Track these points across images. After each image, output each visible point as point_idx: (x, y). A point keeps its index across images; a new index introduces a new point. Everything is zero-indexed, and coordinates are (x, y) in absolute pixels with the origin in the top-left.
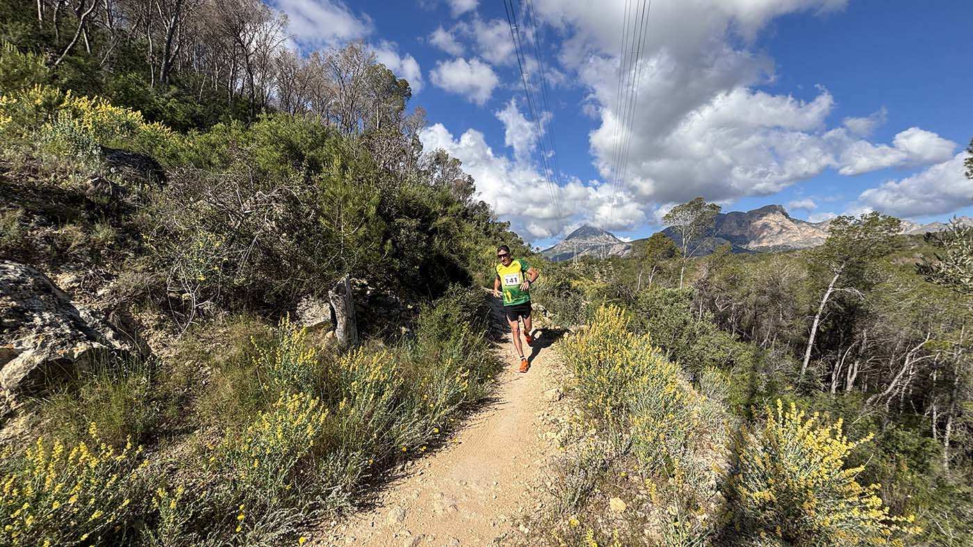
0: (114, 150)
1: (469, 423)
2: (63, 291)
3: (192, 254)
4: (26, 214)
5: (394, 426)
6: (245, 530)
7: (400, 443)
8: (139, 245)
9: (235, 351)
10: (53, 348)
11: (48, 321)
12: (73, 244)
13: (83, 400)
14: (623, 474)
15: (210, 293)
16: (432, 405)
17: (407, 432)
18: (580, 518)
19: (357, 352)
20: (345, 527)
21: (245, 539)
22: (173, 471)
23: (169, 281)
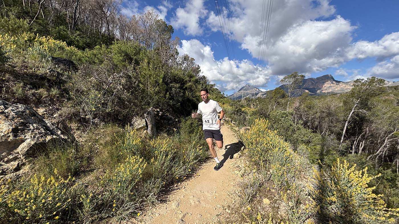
0: (56, 58)
1: (203, 167)
2: (40, 116)
3: (90, 100)
4: (24, 85)
5: (173, 169)
6: (116, 210)
7: (176, 175)
8: (69, 96)
9: (108, 139)
10: (38, 138)
11: (35, 127)
12: (43, 97)
13: (50, 159)
14: (268, 189)
15: (97, 115)
16: (187, 160)
17: (178, 171)
18: (251, 207)
19: (157, 139)
20: (155, 209)
21: (116, 213)
22: (86, 186)
23: (81, 111)
